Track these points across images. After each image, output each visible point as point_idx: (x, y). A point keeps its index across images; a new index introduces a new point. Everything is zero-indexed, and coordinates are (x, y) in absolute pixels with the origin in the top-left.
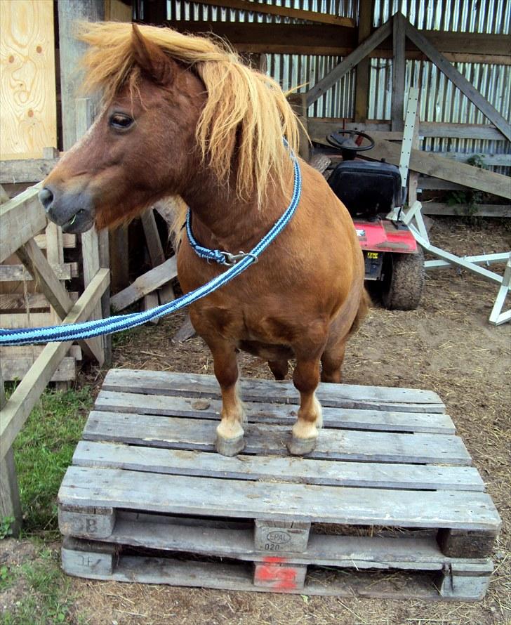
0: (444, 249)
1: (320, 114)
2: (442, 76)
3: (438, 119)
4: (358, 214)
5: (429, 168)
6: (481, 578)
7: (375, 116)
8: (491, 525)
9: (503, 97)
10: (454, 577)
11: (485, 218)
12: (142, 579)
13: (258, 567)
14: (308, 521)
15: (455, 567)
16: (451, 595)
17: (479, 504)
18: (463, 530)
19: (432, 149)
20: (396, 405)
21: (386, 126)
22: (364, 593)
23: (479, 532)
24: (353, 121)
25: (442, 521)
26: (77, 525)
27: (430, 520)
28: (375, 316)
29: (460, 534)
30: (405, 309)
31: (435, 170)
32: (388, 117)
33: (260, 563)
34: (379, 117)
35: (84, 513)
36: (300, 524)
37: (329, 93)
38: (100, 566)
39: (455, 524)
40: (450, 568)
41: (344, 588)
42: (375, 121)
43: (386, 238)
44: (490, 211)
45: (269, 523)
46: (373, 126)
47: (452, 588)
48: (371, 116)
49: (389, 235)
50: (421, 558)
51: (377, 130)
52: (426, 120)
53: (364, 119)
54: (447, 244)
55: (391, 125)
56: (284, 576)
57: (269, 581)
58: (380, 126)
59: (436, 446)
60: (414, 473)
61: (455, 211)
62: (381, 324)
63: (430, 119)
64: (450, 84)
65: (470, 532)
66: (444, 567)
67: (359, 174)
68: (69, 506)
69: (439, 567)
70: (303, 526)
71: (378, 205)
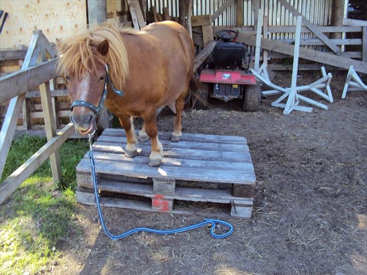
0: (280, 86)
1: (220, 24)
2: (279, 4)
3: (278, 24)
4: (228, 67)
5: (272, 48)
6: (248, 208)
7: (247, 24)
8: (251, 182)
9: (310, 12)
10: (236, 207)
11: (303, 71)
12: (107, 205)
13: (153, 200)
14: (174, 179)
15: (236, 202)
16: (236, 215)
17: (248, 175)
18: (239, 184)
19: (276, 38)
20: (230, 142)
21: (252, 28)
22: (198, 213)
23: (246, 185)
24: (236, 27)
25: (230, 180)
26: (83, 181)
27: (225, 180)
28: (237, 114)
29: (238, 186)
30: (252, 111)
31: (275, 48)
32: (253, 25)
33: (154, 198)
34: (249, 24)
35: (86, 175)
36: (170, 180)
37: (224, 13)
38: (90, 198)
39: (235, 181)
40: (233, 202)
41: (190, 211)
42: (247, 26)
43: (240, 78)
44: (305, 67)
45: (158, 179)
46: (246, 29)
47: (236, 212)
48: (245, 24)
49: (242, 77)
50: (223, 197)
51: (248, 30)
52: (272, 24)
53: (242, 25)
54: (282, 84)
55: (254, 28)
56: (164, 205)
57: (158, 207)
58: (249, 28)
59: (238, 156)
60: (224, 164)
61: (287, 68)
62: (240, 118)
63: (274, 24)
64: (283, 7)
65: (242, 185)
66: (231, 202)
67: (226, 48)
68: (80, 172)
69: (228, 202)
70: (171, 181)
71: (236, 63)
